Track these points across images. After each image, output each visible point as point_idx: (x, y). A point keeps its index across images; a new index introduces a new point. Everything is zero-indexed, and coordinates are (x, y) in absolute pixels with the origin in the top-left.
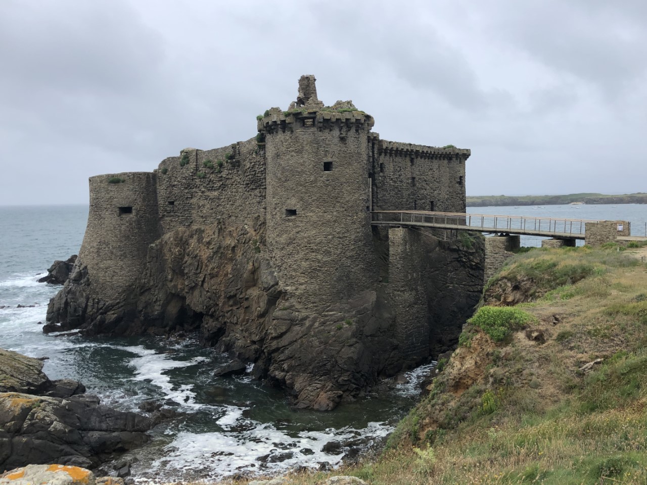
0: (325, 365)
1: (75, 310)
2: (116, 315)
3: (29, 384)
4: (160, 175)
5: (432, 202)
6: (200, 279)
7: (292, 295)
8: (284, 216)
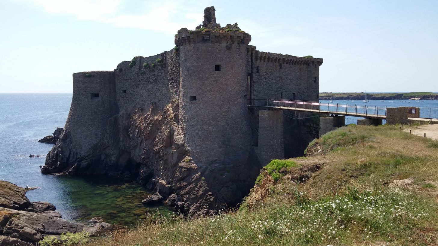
1: (62, 159)
2: (87, 163)
3: (15, 203)
4: (117, 73)
5: (294, 94)
6: (139, 141)
8: (189, 100)
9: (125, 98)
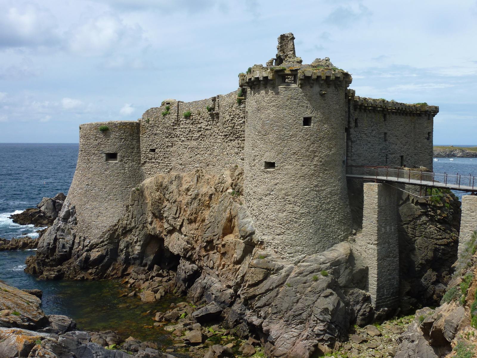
0: (301, 314)
1: (64, 246)
2: (100, 253)
3: (29, 320)
4: (143, 124)
5: (402, 157)
6: (178, 223)
7: (269, 244)
8: (263, 168)
9: (153, 160)
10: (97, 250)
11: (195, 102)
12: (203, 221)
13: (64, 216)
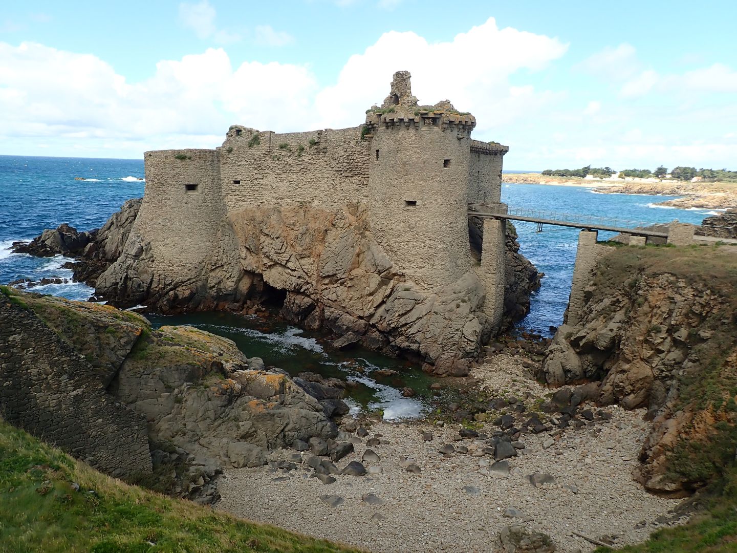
1: (139, 286)
4: (224, 154)
6: (283, 259)
7: (410, 277)
9: (238, 193)
10: (184, 288)
11: (294, 133)
12: (319, 255)
13: (136, 253)
